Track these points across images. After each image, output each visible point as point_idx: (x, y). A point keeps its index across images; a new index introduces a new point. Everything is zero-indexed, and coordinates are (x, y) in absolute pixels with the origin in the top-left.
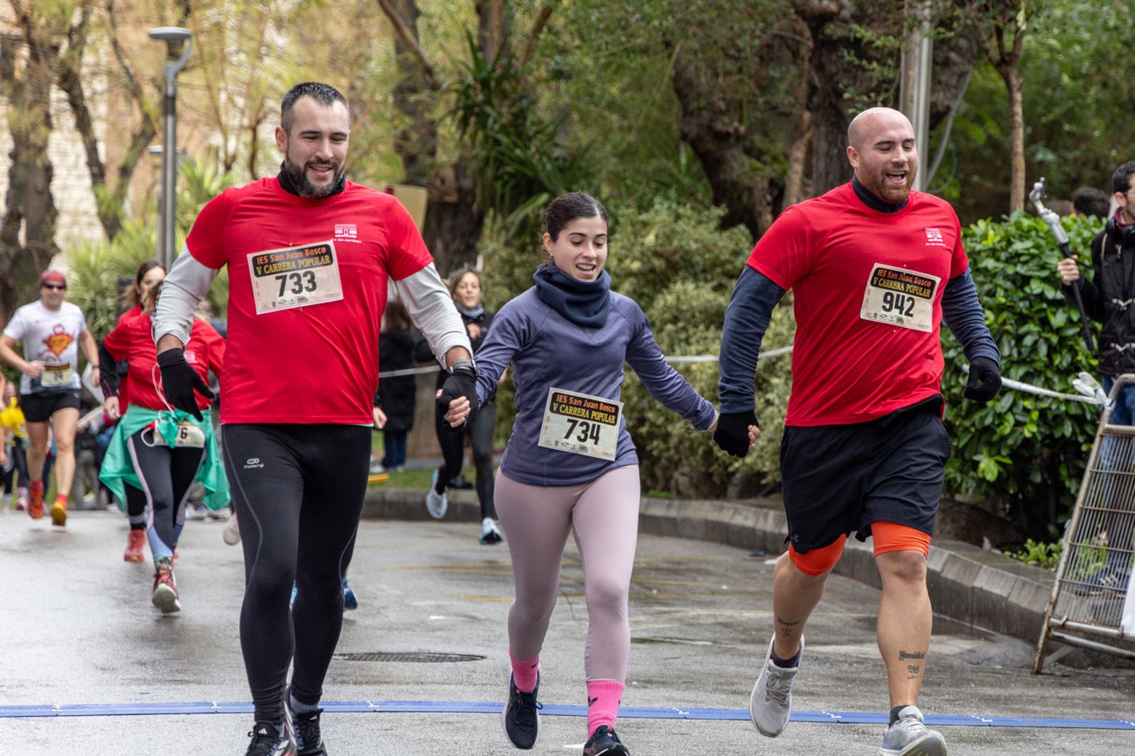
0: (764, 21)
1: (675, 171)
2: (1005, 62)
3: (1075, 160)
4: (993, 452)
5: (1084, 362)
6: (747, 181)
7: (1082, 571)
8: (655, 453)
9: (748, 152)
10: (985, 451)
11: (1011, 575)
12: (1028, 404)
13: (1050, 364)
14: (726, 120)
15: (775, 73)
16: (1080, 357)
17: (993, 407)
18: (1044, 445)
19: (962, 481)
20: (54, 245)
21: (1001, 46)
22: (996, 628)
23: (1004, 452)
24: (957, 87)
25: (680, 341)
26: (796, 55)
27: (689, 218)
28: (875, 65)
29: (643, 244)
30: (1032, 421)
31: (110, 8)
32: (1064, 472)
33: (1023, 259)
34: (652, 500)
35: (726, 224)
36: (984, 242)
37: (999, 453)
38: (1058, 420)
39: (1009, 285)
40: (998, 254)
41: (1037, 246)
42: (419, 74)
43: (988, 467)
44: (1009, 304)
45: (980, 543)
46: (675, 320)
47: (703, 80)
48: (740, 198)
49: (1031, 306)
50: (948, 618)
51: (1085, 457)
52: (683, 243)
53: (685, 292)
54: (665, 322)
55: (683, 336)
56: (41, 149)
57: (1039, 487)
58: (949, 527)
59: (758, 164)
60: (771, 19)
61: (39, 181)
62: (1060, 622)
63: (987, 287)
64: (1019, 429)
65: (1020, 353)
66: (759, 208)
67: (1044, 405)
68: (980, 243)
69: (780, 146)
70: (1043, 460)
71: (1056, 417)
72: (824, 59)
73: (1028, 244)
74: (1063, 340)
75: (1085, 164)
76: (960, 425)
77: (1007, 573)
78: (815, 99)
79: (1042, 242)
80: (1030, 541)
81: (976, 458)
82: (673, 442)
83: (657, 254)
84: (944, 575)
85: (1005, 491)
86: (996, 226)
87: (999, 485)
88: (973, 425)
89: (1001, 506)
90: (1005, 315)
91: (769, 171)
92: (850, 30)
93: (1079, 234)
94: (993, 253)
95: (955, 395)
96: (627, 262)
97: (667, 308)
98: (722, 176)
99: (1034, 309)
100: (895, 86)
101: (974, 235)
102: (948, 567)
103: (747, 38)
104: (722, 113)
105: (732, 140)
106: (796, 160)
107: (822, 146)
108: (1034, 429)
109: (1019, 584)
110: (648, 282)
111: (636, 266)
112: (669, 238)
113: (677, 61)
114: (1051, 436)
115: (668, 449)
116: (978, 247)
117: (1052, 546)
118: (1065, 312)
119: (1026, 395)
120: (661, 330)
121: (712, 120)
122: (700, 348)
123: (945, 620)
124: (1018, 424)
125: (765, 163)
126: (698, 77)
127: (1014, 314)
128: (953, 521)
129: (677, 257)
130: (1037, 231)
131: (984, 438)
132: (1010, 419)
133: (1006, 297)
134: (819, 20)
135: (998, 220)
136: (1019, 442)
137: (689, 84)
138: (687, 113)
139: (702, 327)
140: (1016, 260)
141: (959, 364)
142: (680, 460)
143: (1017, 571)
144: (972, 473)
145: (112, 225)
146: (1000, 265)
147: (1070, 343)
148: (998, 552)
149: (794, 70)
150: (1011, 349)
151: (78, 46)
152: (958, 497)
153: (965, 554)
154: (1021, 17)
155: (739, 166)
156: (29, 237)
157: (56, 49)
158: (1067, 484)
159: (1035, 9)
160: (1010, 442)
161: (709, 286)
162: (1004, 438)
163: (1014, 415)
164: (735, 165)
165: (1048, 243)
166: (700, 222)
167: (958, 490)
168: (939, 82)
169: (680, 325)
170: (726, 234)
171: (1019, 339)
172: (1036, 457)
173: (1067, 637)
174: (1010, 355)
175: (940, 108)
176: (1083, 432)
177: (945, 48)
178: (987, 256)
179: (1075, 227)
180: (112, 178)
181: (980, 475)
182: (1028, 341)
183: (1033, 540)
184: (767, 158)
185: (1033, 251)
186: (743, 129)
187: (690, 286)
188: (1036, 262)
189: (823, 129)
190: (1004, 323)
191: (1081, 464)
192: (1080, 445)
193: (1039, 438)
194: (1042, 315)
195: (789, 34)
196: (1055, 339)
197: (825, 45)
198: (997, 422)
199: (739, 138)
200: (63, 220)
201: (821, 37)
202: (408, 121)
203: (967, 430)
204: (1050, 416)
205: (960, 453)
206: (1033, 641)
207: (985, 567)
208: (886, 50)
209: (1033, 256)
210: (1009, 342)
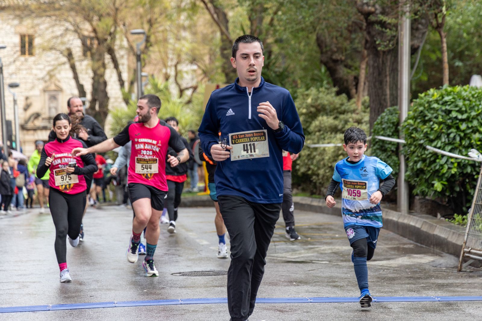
0: (348, 16)
1: (320, 74)
2: (439, 27)
3: (470, 65)
4: (440, 180)
5: (474, 143)
6: (345, 77)
7: (476, 227)
8: (314, 181)
9: (346, 66)
10: (437, 179)
11: (448, 229)
12: (453, 160)
13: (461, 145)
14: (337, 54)
15: (353, 36)
16: (473, 141)
17: (439, 162)
18: (460, 176)
19: (428, 191)
20: (108, 110)
21: (437, 21)
22: (443, 251)
23: (444, 180)
24: (422, 38)
25: (322, 138)
26: (361, 28)
27: (324, 92)
28: (388, 30)
29: (306, 103)
30: (455, 167)
31: (124, 25)
32: (468, 187)
33: (449, 103)
34: (314, 199)
35: (338, 93)
36: (433, 98)
37: (442, 180)
38: (465, 166)
39: (443, 114)
40: (438, 102)
41: (454, 98)
42: (227, 43)
43: (438, 186)
44: (444, 121)
45: (436, 216)
46: (319, 131)
47: (328, 40)
48: (343, 84)
49: (452, 122)
50: (424, 246)
51: (476, 180)
52: (322, 101)
53: (323, 120)
54: (316, 132)
55: (322, 136)
56: (102, 76)
57: (459, 193)
58: (424, 209)
59: (349, 71)
60: (351, 16)
61: (102, 87)
62: (468, 250)
63: (435, 115)
64: (450, 170)
65: (449, 141)
66: (350, 87)
67: (459, 161)
68: (431, 97)
69: (357, 64)
70: (460, 182)
71: (464, 165)
72: (371, 30)
73: (450, 97)
74: (465, 135)
75: (474, 66)
76: (426, 170)
77: (446, 229)
78: (368, 45)
79: (456, 96)
80: (456, 214)
81: (433, 182)
82: (320, 177)
83: (313, 106)
84: (422, 229)
85: (445, 195)
86: (438, 91)
87: (443, 192)
88: (431, 169)
89: (444, 200)
90: (442, 126)
91: (354, 73)
92: (378, 17)
93: (470, 93)
94: (437, 101)
95: (424, 158)
96: (301, 110)
97: (316, 126)
98: (337, 76)
99: (454, 123)
100: (396, 38)
101: (429, 95)
102: (423, 226)
103: (342, 23)
104: (336, 52)
105: (340, 62)
106: (363, 69)
107: (371, 63)
108: (455, 170)
109: (451, 233)
110: (309, 117)
111: (304, 111)
112: (316, 99)
113: (317, 34)
114: (462, 172)
115: (319, 179)
116: (431, 99)
117: (464, 217)
118: (466, 123)
119: (451, 157)
120: (315, 135)
121: (332, 55)
122: (329, 141)
123: (423, 247)
124: (449, 168)
125: (352, 70)
126: (326, 39)
127: (446, 125)
128: (426, 207)
129: (319, 107)
130: (454, 92)
131: (436, 174)
132: (446, 167)
133: (442, 118)
134: (367, 15)
135: (438, 88)
136: (450, 175)
137: (322, 41)
138: (322, 53)
139: (329, 133)
140: (446, 104)
141: (425, 146)
142: (324, 183)
143: (450, 227)
144: (432, 188)
145: (127, 101)
146: (440, 106)
147: (469, 136)
148: (443, 219)
149: (360, 35)
150: (445, 139)
151: (113, 39)
152: (427, 197)
153: (430, 220)
154: (444, 9)
155: (342, 72)
156: (100, 107)
157: (106, 40)
158: (470, 191)
159: (449, 5)
160: (446, 175)
161: (332, 117)
162: (444, 174)
163: (448, 165)
164: (341, 71)
165: (458, 97)
166: (328, 94)
167: (427, 195)
168: (415, 36)
169: (321, 132)
170: (338, 98)
171: (448, 135)
172: (457, 181)
173: (472, 256)
174: (445, 141)
175: (416, 46)
176: (475, 171)
177: (417, 23)
178: (434, 103)
179: (469, 90)
180: (127, 85)
181: (435, 189)
182: (452, 136)
183: (457, 214)
184: (353, 68)
185: (453, 100)
186: (343, 58)
187: (325, 118)
188: (453, 104)
189: (371, 56)
190: (442, 129)
191: (475, 183)
192: (474, 176)
193: (458, 173)
194: (457, 125)
195: (359, 21)
196: (462, 134)
197: (370, 24)
198: (441, 168)
199: (342, 61)
200: (111, 101)
201: (369, 21)
202: (224, 60)
203: (429, 171)
204: (462, 165)
205: (427, 180)
206: (458, 256)
207: (438, 226)
208: (392, 24)
209: (452, 102)
210: (444, 136)
